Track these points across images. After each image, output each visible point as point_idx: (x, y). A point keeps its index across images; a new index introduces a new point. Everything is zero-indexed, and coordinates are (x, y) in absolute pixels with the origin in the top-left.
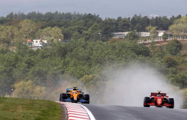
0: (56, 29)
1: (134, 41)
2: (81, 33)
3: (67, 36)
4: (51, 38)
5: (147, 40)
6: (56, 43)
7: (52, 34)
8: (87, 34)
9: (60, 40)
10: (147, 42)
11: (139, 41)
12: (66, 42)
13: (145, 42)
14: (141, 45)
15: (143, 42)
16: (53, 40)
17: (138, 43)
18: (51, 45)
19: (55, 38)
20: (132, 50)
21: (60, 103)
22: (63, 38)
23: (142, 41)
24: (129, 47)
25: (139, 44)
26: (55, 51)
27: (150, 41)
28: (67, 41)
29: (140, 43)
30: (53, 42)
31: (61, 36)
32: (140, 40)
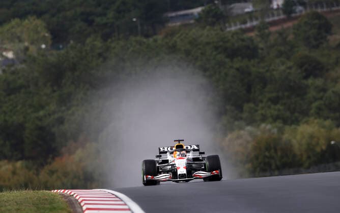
0: (33, 22)
1: (217, 27)
2: (90, 23)
3: (58, 36)
4: (22, 46)
5: (248, 20)
6: (36, 55)
7: (24, 36)
8: (105, 25)
9: (43, 46)
10: (248, 25)
11: (230, 26)
12: (59, 49)
13: (243, 26)
14: (236, 33)
15: (239, 27)
16: (27, 49)
17: (228, 29)
18: (25, 61)
19: (32, 43)
20: (216, 48)
21: (64, 192)
22: (50, 42)
23: (236, 25)
24: (208, 43)
25: (229, 32)
26: (36, 74)
27: (255, 23)
28: (61, 46)
29: (233, 29)
30: (28, 53)
31: (44, 36)
32: (232, 24)
